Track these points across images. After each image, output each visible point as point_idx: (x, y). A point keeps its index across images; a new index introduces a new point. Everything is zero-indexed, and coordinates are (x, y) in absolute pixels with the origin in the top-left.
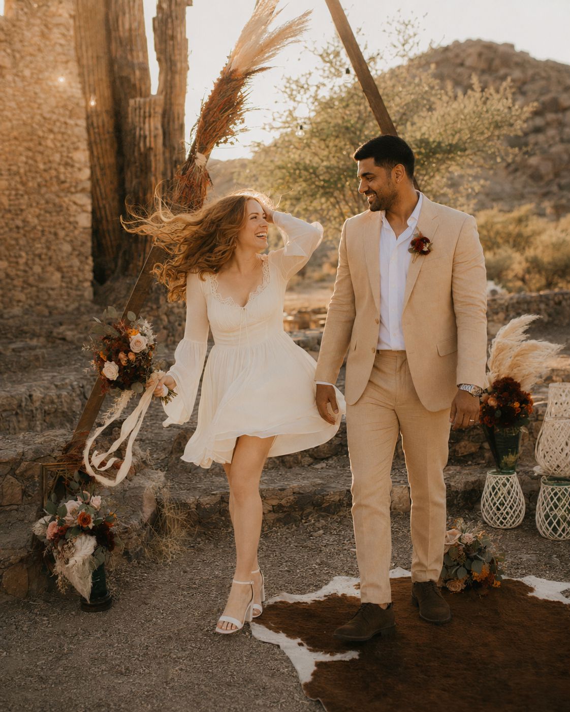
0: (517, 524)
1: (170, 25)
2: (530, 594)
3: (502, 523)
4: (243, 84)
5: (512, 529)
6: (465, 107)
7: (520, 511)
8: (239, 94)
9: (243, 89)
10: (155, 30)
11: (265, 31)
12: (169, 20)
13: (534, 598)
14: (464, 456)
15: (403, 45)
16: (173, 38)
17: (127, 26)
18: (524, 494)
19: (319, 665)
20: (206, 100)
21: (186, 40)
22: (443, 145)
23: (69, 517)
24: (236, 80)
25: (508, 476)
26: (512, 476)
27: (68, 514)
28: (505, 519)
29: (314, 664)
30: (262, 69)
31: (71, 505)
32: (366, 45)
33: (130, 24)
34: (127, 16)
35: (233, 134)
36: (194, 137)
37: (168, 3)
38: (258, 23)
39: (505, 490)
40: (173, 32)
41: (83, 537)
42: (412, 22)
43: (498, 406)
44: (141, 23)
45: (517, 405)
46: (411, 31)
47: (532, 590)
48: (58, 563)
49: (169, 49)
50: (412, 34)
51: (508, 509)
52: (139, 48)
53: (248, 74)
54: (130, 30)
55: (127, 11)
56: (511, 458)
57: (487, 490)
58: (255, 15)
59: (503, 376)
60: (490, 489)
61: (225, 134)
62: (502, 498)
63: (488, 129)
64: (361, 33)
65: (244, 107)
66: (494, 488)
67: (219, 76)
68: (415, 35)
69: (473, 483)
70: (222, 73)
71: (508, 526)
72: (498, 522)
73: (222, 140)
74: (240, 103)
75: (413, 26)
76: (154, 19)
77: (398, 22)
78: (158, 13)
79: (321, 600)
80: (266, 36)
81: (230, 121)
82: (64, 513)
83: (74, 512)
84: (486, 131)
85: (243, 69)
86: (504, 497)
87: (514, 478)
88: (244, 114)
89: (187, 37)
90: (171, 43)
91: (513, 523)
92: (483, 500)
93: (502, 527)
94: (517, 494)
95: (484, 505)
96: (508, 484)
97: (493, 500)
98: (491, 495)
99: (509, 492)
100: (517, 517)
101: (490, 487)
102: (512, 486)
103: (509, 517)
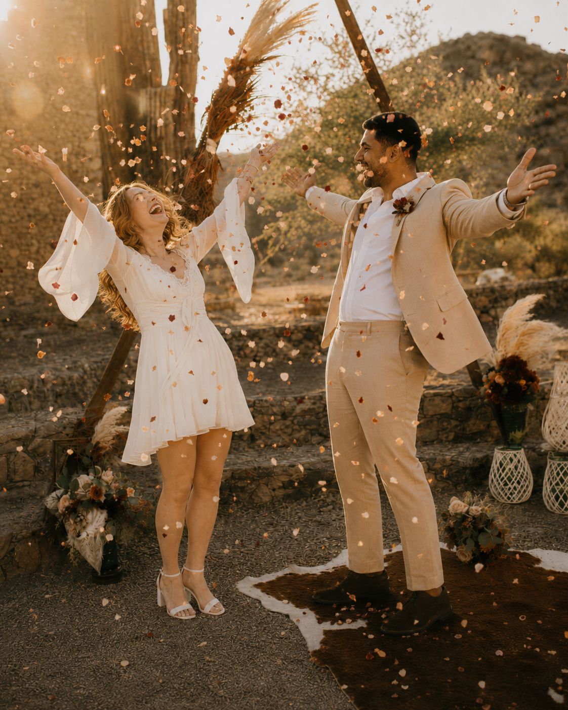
0: (525, 499)
1: (181, 17)
2: (537, 566)
3: (509, 498)
4: (253, 72)
5: (520, 504)
7: (527, 487)
8: (249, 81)
9: (252, 78)
10: (165, 22)
13: (541, 569)
14: (474, 434)
15: (411, 35)
18: (532, 469)
19: (326, 633)
20: (217, 87)
23: (80, 491)
25: (515, 452)
26: (519, 451)
27: (80, 488)
28: (512, 493)
29: (322, 632)
30: (269, 58)
31: (84, 479)
35: (242, 120)
36: (205, 122)
38: (266, 13)
39: (512, 466)
41: (95, 510)
42: (419, 14)
43: (505, 384)
44: (152, 14)
45: (523, 382)
46: (418, 22)
47: (538, 561)
48: (69, 536)
49: (180, 40)
50: (419, 25)
51: (515, 484)
52: (150, 38)
53: (257, 62)
55: (138, 3)
56: (518, 435)
57: (494, 466)
58: (262, 5)
59: (509, 355)
60: (498, 464)
61: (235, 121)
62: (509, 474)
65: (253, 95)
66: (501, 464)
67: (229, 64)
68: (422, 26)
69: (482, 459)
70: (232, 62)
71: (515, 502)
72: (506, 498)
73: (233, 126)
74: (250, 89)
75: (419, 17)
76: (164, 11)
77: (406, 13)
78: (168, 5)
79: (330, 571)
80: (273, 27)
81: (240, 107)
82: (77, 487)
83: (86, 486)
85: (251, 58)
86: (512, 473)
87: (521, 454)
88: (253, 101)
91: (521, 498)
92: (491, 476)
93: (509, 502)
94: (524, 469)
95: (492, 481)
96: (515, 460)
97: (500, 475)
98: (498, 470)
99: (516, 468)
100: (525, 491)
101: (498, 462)
102: (519, 461)
103: (516, 492)
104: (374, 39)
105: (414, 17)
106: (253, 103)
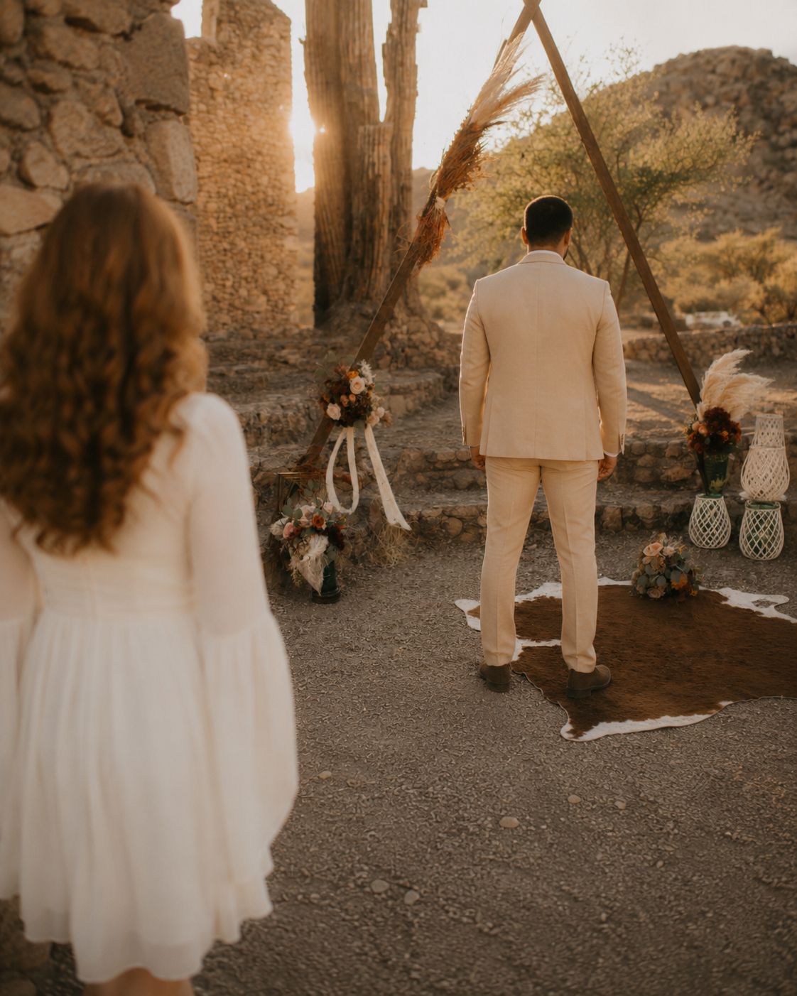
0: (722, 545)
1: (400, 52)
2: (723, 602)
3: (707, 543)
5: (718, 550)
7: (725, 533)
8: (477, 144)
9: (481, 141)
10: (384, 56)
11: (502, 89)
12: (399, 47)
13: (727, 605)
14: (677, 482)
15: (626, 73)
16: (402, 64)
17: (357, 53)
18: (730, 517)
19: (525, 649)
20: (447, 149)
21: (416, 67)
22: (665, 174)
23: (304, 519)
24: (475, 132)
25: (715, 500)
26: (719, 499)
27: (304, 516)
28: (710, 539)
30: (499, 123)
31: (306, 509)
32: (589, 73)
33: (360, 51)
34: (357, 43)
35: (470, 180)
36: (435, 182)
37: (398, 29)
38: (498, 79)
39: (712, 513)
40: (403, 59)
41: (317, 537)
42: (635, 50)
43: (708, 434)
44: (371, 49)
45: (725, 433)
46: (633, 58)
47: (726, 599)
48: (293, 558)
49: (398, 75)
50: (635, 62)
51: (714, 530)
52: (369, 73)
53: (486, 126)
54: (360, 56)
55: (357, 38)
56: (718, 483)
57: (695, 512)
58: (493, 74)
59: (714, 406)
60: (698, 511)
61: (463, 181)
62: (708, 520)
63: (711, 158)
64: (584, 60)
65: (481, 156)
66: (701, 511)
67: (460, 128)
68: (637, 63)
70: (463, 125)
71: (713, 546)
72: (704, 543)
73: (459, 186)
74: (477, 152)
75: (636, 53)
76: (383, 45)
77: (622, 50)
78: (387, 39)
80: (504, 93)
81: (468, 168)
82: (300, 515)
84: (709, 160)
85: (481, 123)
86: (711, 520)
87: (721, 502)
89: (417, 62)
90: (401, 69)
91: (719, 543)
92: (691, 522)
93: (708, 547)
94: (723, 517)
95: (692, 526)
96: (715, 507)
97: (700, 521)
98: (698, 516)
99: (715, 515)
100: (722, 539)
101: (698, 509)
102: (718, 508)
103: (714, 538)
104: (588, 76)
105: (629, 53)
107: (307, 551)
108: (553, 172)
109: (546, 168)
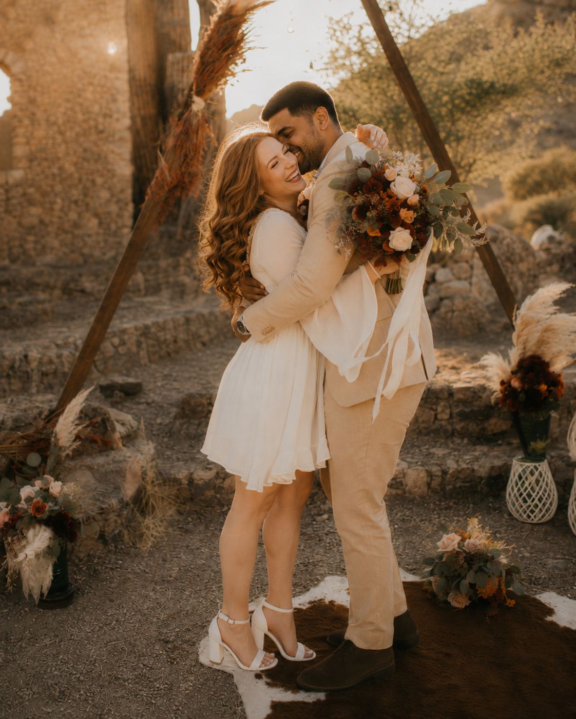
0: (548, 517)
2: (549, 619)
3: (529, 517)
4: (245, 21)
5: (542, 524)
6: (525, 45)
7: (551, 504)
13: (553, 624)
14: (494, 435)
18: (557, 483)
19: (275, 706)
22: (497, 85)
23: (23, 505)
24: (236, 16)
25: (537, 464)
26: (541, 464)
27: (23, 502)
28: (532, 512)
29: (269, 704)
30: (265, 4)
31: (26, 491)
35: (233, 75)
39: (532, 479)
41: (37, 527)
43: (523, 389)
45: (544, 387)
47: (551, 612)
48: (8, 555)
51: (536, 501)
56: (539, 445)
57: (513, 478)
59: (529, 354)
60: (517, 477)
62: (529, 489)
63: (548, 67)
65: (245, 45)
66: (520, 477)
69: (500, 468)
71: (535, 521)
72: (525, 516)
79: (304, 608)
81: (229, 60)
82: (19, 500)
83: (29, 500)
84: (546, 70)
85: (243, 5)
86: (532, 488)
87: (544, 467)
88: (245, 54)
91: (543, 517)
92: (509, 489)
93: (529, 521)
94: (547, 485)
95: (510, 495)
96: (537, 473)
97: (519, 490)
98: (517, 484)
99: (537, 481)
100: (547, 511)
101: (517, 475)
102: (541, 475)
103: (537, 510)
106: (246, 55)
107: (24, 547)
108: (374, 85)
109: (366, 81)
